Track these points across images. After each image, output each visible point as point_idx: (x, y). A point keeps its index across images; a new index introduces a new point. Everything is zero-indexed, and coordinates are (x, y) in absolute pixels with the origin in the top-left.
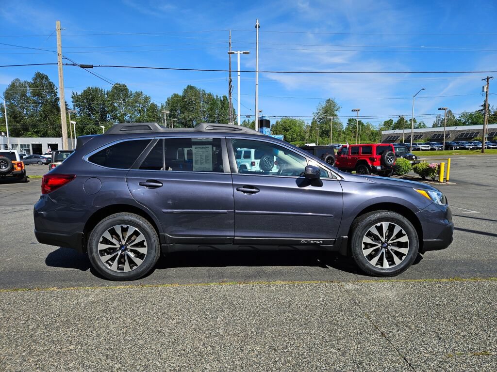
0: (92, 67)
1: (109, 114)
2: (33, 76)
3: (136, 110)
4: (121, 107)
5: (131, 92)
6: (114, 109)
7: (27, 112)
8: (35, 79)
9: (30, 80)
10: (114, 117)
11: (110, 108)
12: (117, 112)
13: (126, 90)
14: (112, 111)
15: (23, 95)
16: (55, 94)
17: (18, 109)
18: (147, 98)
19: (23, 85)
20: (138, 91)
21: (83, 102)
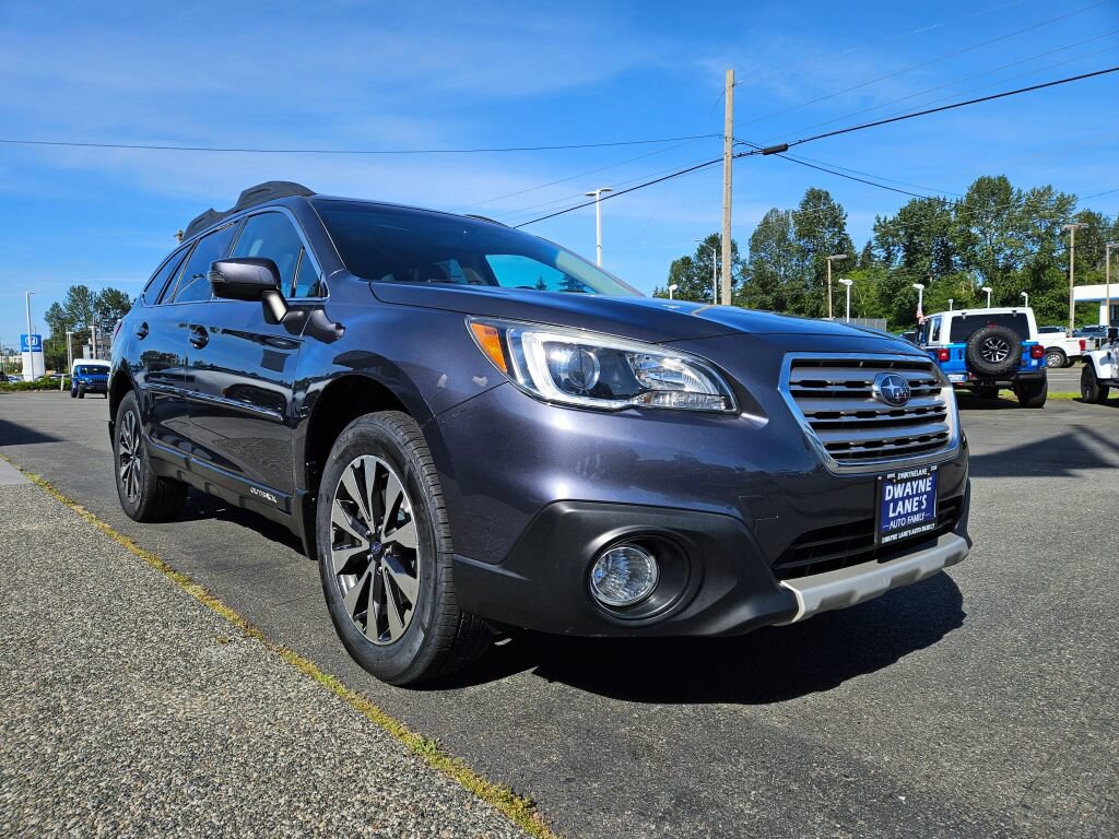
0: (785, 148)
1: (958, 254)
2: (802, 197)
3: (1029, 237)
4: (988, 236)
5: (1020, 191)
6: (970, 241)
7: (785, 272)
8: (805, 204)
9: (797, 208)
10: (969, 263)
11: (959, 241)
12: (977, 248)
13: (1008, 190)
14: (964, 247)
15: (783, 238)
16: (841, 228)
17: (770, 268)
18: (1064, 204)
19: (783, 222)
20: (1038, 187)
21: (898, 235)
